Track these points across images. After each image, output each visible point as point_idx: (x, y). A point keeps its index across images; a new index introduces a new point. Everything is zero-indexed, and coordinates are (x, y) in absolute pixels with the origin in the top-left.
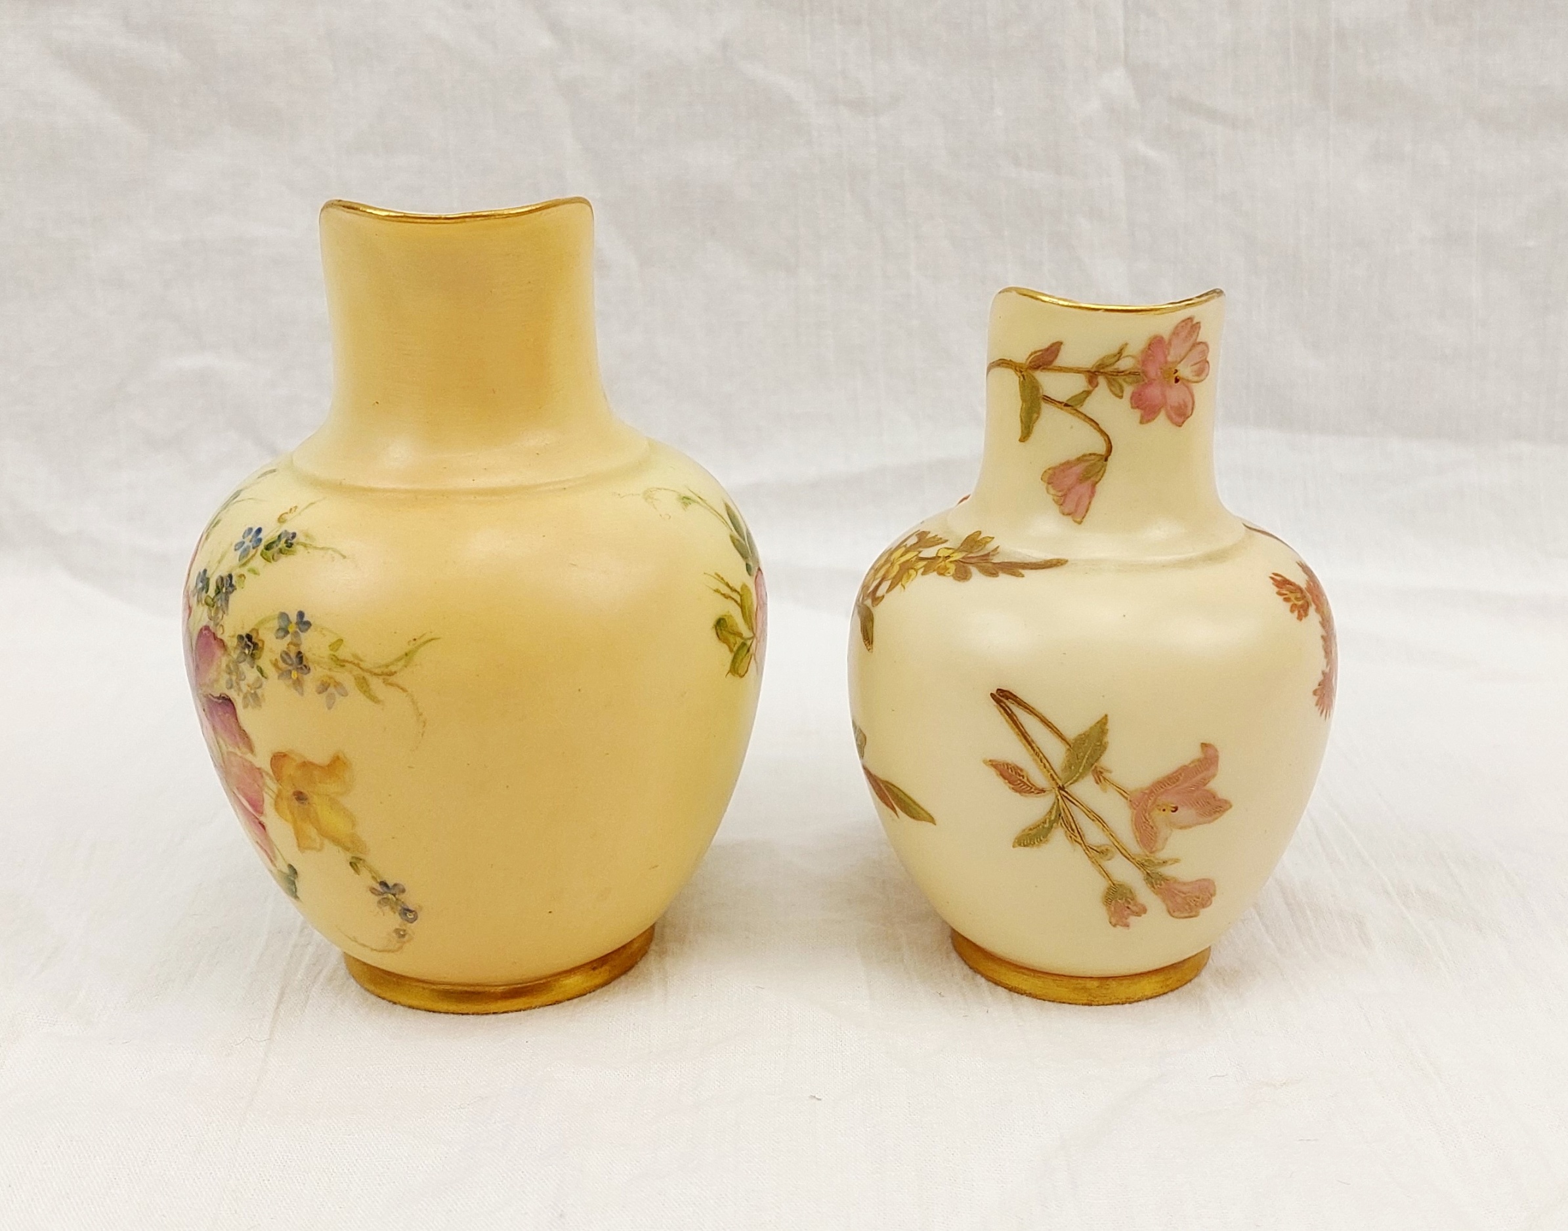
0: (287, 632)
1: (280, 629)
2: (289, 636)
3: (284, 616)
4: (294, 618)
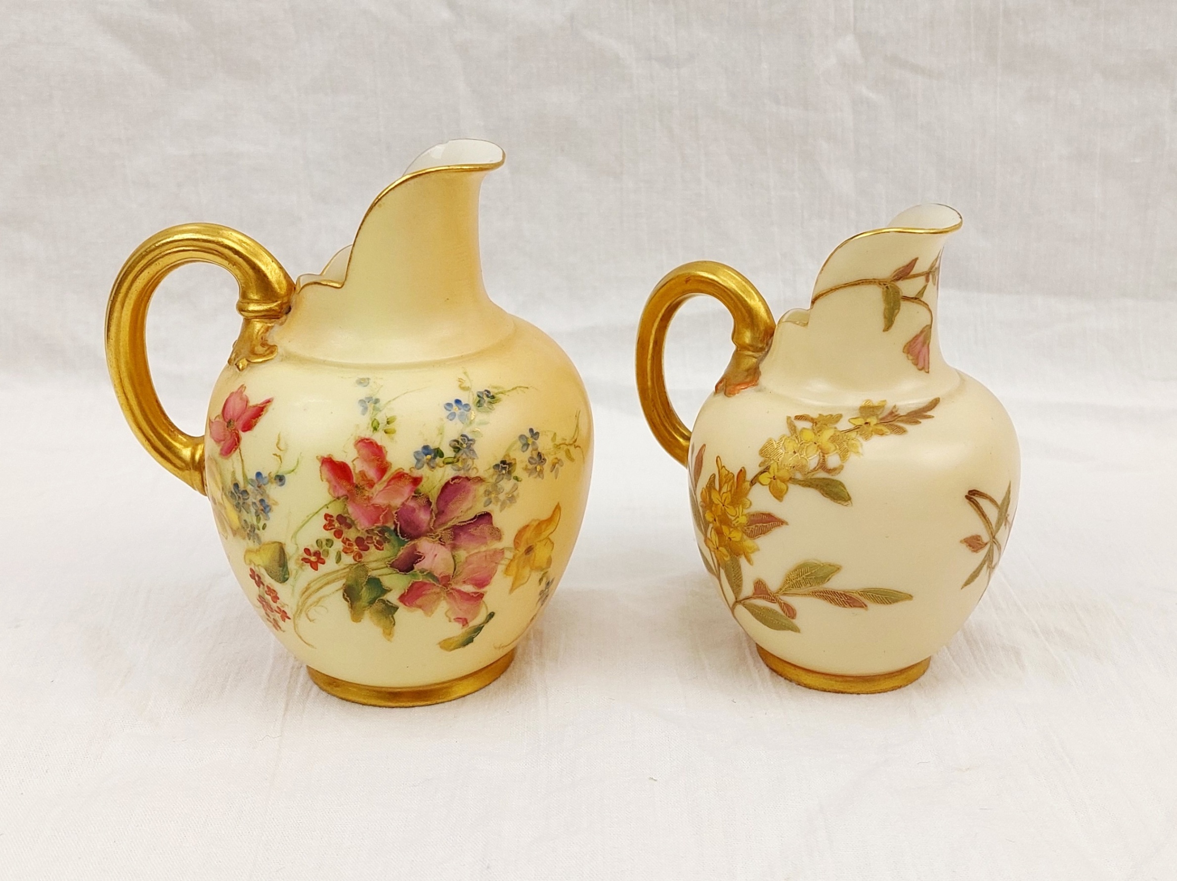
0: (528, 445)
1: (524, 445)
2: (530, 446)
3: (522, 437)
4: (528, 435)
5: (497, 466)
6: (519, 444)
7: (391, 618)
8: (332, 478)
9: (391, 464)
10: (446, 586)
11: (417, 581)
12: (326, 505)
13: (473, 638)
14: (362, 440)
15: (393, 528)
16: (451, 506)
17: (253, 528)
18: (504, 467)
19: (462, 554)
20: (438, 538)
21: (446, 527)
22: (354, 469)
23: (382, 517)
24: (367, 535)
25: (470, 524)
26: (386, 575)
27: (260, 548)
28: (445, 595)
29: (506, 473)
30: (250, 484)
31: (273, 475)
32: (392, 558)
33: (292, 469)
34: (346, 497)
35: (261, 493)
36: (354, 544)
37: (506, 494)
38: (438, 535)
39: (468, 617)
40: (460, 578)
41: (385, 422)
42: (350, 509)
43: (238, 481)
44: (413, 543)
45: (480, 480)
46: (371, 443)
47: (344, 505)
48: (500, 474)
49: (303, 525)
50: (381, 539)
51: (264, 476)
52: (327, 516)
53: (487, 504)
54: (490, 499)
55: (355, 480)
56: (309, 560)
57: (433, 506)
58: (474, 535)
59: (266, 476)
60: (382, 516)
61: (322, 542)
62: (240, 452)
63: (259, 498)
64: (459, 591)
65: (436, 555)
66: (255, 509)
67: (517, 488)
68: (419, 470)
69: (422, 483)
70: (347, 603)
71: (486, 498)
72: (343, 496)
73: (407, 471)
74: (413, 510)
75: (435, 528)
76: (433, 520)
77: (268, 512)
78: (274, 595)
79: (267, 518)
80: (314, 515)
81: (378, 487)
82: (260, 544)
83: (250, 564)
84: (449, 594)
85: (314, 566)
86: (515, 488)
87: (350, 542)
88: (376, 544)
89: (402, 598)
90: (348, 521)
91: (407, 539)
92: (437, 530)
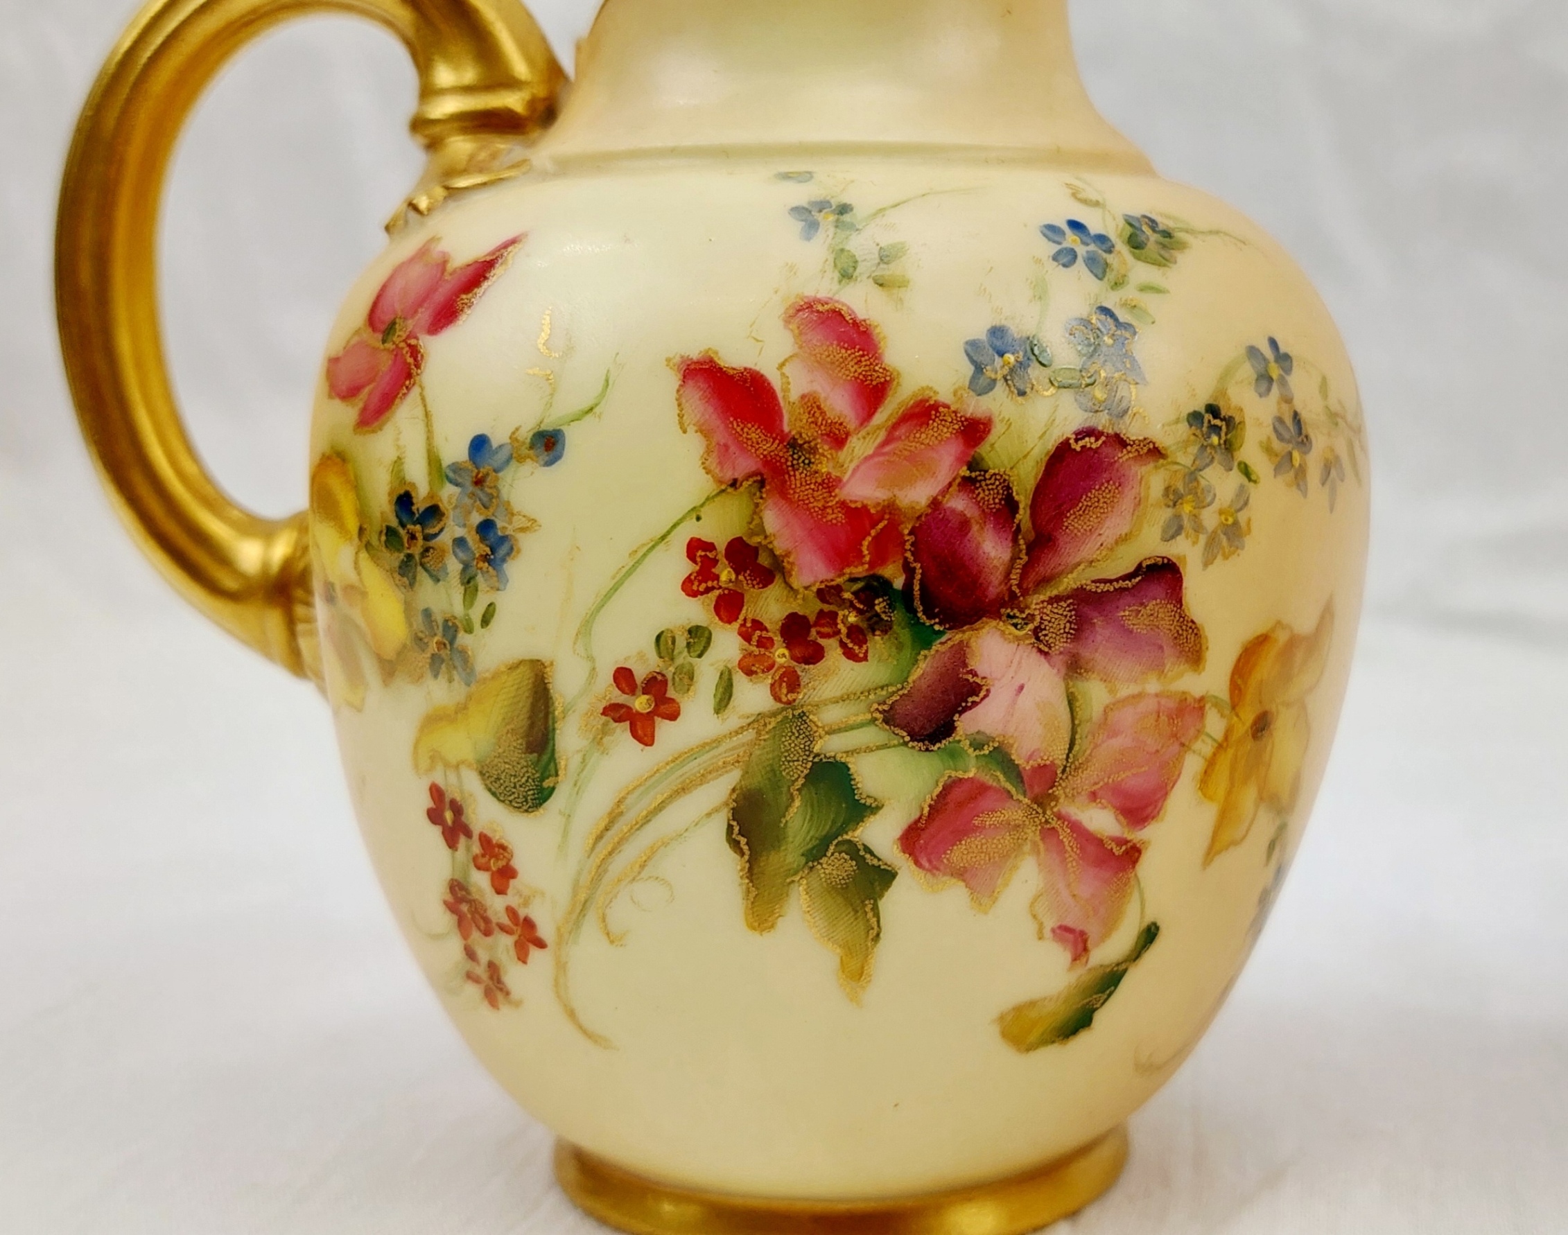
0: (1269, 382)
1: (1260, 377)
2: (1274, 387)
3: (1252, 353)
4: (1267, 353)
5: (1195, 418)
6: (1247, 371)
7: (870, 915)
8: (715, 421)
9: (899, 374)
10: (1042, 800)
11: (960, 775)
12: (694, 509)
13: (1094, 1010)
14: (809, 306)
15: (898, 583)
16: (1073, 523)
17: (451, 629)
18: (1216, 426)
19: (1095, 694)
20: (1031, 626)
21: (1055, 592)
22: (786, 391)
23: (870, 543)
24: (819, 605)
25: (1122, 590)
26: (868, 750)
27: (469, 697)
28: (1038, 838)
29: (1220, 444)
30: (451, 481)
31: (526, 434)
32: (891, 689)
33: (586, 405)
34: (759, 478)
35: (485, 499)
36: (778, 639)
37: (1221, 512)
38: (1031, 617)
39: (1092, 930)
40: (1086, 779)
41: (875, 257)
42: (772, 519)
43: (413, 485)
44: (958, 637)
45: (1155, 452)
46: (837, 314)
47: (752, 507)
48: (1205, 444)
49: (615, 589)
50: (864, 625)
51: (495, 444)
52: (696, 548)
53: (1171, 532)
54: (1178, 517)
55: (788, 425)
56: (629, 708)
57: (1023, 516)
58: (1131, 632)
59: (502, 442)
60: (869, 539)
61: (674, 642)
62: (421, 394)
63: (476, 518)
64: (1077, 829)
65: (1021, 688)
66: (462, 562)
67: (1246, 503)
68: (984, 398)
69: (992, 438)
70: (737, 857)
71: (1168, 513)
72: (747, 478)
73: (944, 394)
74: (965, 524)
75: (1025, 593)
76: (1020, 564)
77: (504, 560)
78: (501, 863)
79: (500, 583)
80: (653, 547)
81: (860, 446)
82: (468, 685)
83: (431, 768)
84: (1049, 833)
85: (643, 731)
86: (1242, 500)
87: (764, 634)
88: (845, 640)
89: (911, 839)
90: (763, 560)
91: (940, 624)
92: (1029, 599)
